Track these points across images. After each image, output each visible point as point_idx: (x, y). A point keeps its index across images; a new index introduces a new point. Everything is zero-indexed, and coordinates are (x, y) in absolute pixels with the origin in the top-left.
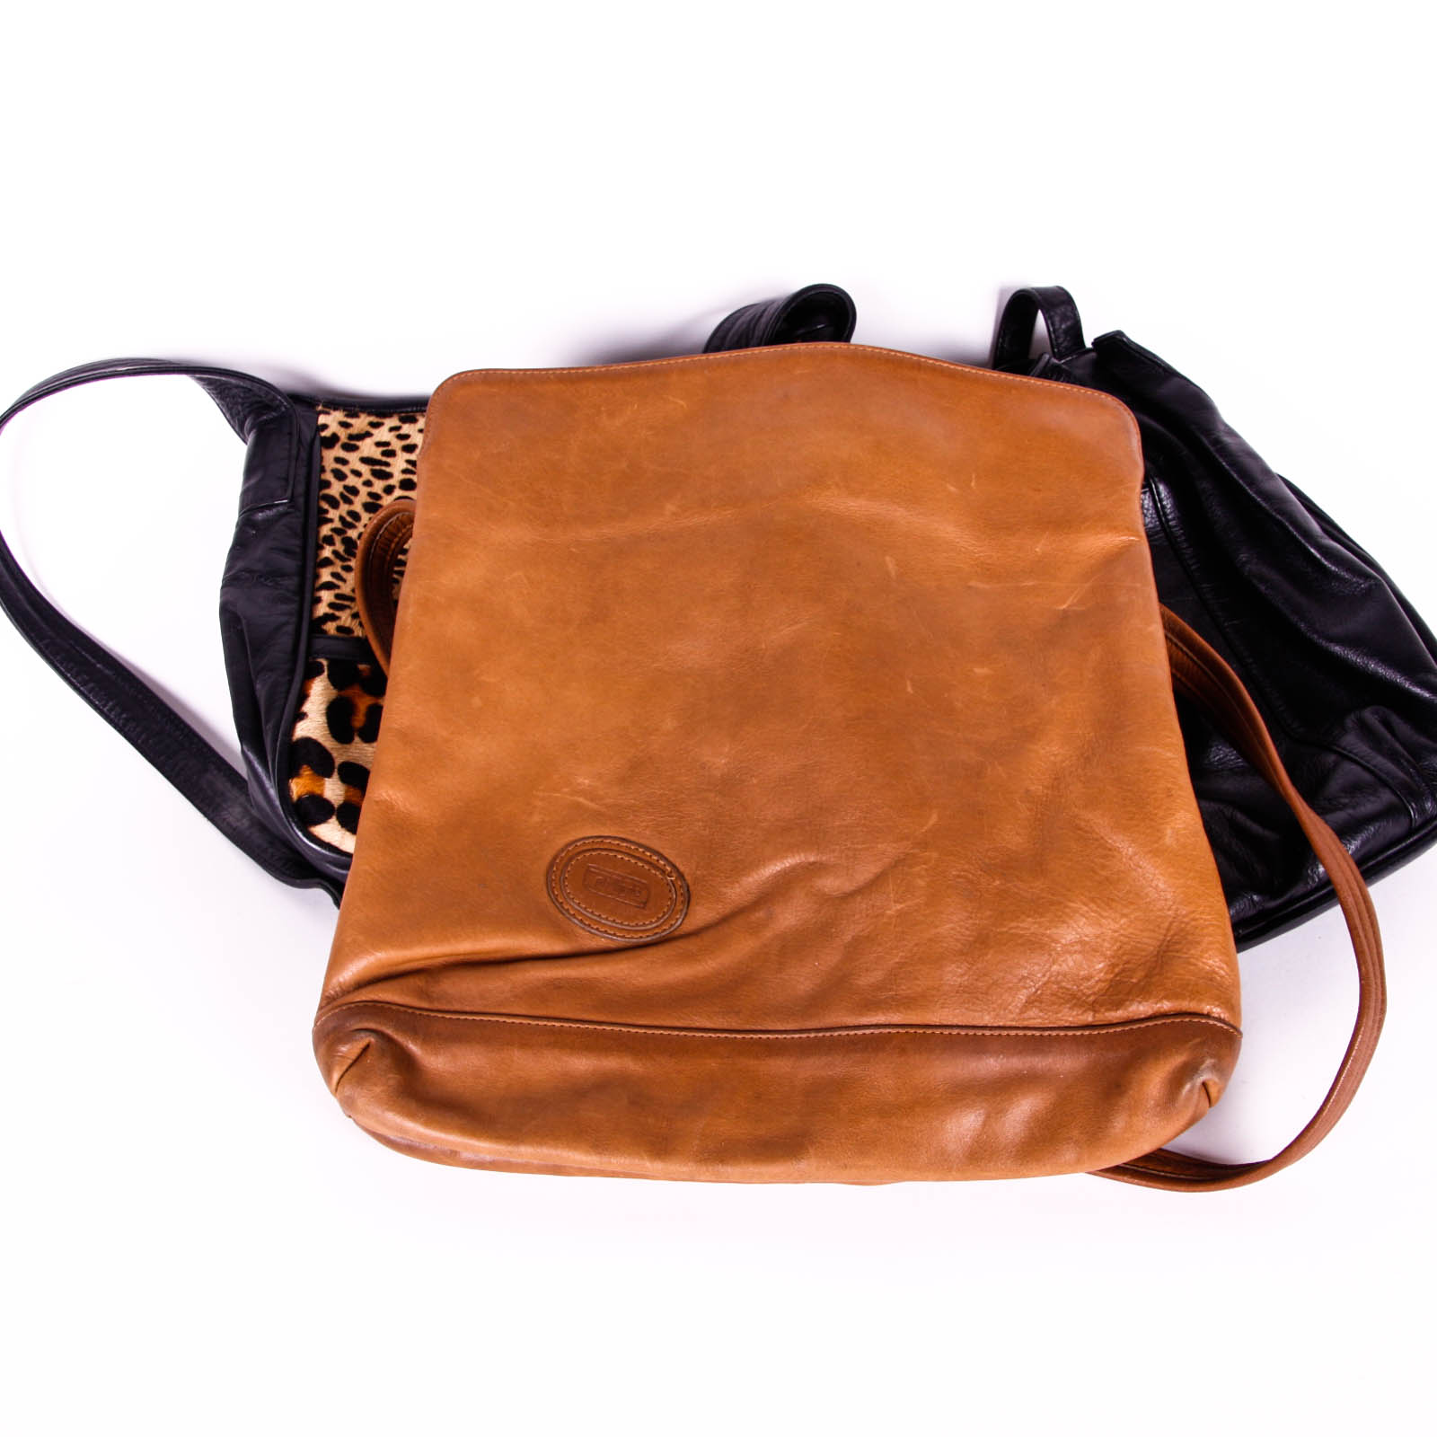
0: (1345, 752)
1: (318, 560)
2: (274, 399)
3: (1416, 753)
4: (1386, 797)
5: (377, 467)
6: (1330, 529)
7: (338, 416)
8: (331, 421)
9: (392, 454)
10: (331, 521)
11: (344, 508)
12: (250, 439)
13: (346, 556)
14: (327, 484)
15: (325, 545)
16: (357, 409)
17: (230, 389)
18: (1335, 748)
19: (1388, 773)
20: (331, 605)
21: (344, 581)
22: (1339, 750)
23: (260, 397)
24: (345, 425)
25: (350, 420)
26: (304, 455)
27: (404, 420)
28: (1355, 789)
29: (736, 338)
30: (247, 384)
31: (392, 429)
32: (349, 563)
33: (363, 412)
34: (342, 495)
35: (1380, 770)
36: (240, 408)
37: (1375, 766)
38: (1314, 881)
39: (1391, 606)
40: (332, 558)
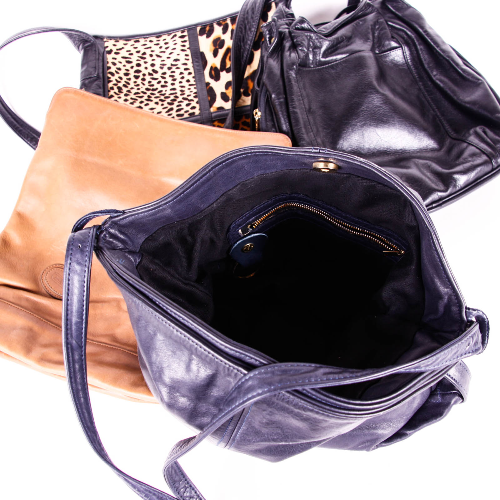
0: (470, 142)
2: (88, 38)
3: (495, 142)
4: (484, 158)
5: (127, 60)
6: (466, 63)
7: (112, 42)
8: (110, 44)
9: (131, 54)
10: (112, 81)
11: (117, 76)
12: (82, 52)
13: (119, 93)
14: (109, 68)
15: (111, 90)
16: (119, 39)
17: (73, 35)
18: (467, 141)
19: (485, 149)
22: (468, 142)
23: (84, 38)
24: (115, 45)
25: (116, 43)
26: (101, 58)
27: (136, 42)
28: (473, 155)
29: (251, 4)
30: (79, 34)
31: (131, 45)
32: (119, 96)
33: (121, 40)
34: (116, 71)
35: (482, 148)
36: (77, 42)
37: (480, 147)
38: (459, 187)
39: (487, 90)
40: (114, 94)
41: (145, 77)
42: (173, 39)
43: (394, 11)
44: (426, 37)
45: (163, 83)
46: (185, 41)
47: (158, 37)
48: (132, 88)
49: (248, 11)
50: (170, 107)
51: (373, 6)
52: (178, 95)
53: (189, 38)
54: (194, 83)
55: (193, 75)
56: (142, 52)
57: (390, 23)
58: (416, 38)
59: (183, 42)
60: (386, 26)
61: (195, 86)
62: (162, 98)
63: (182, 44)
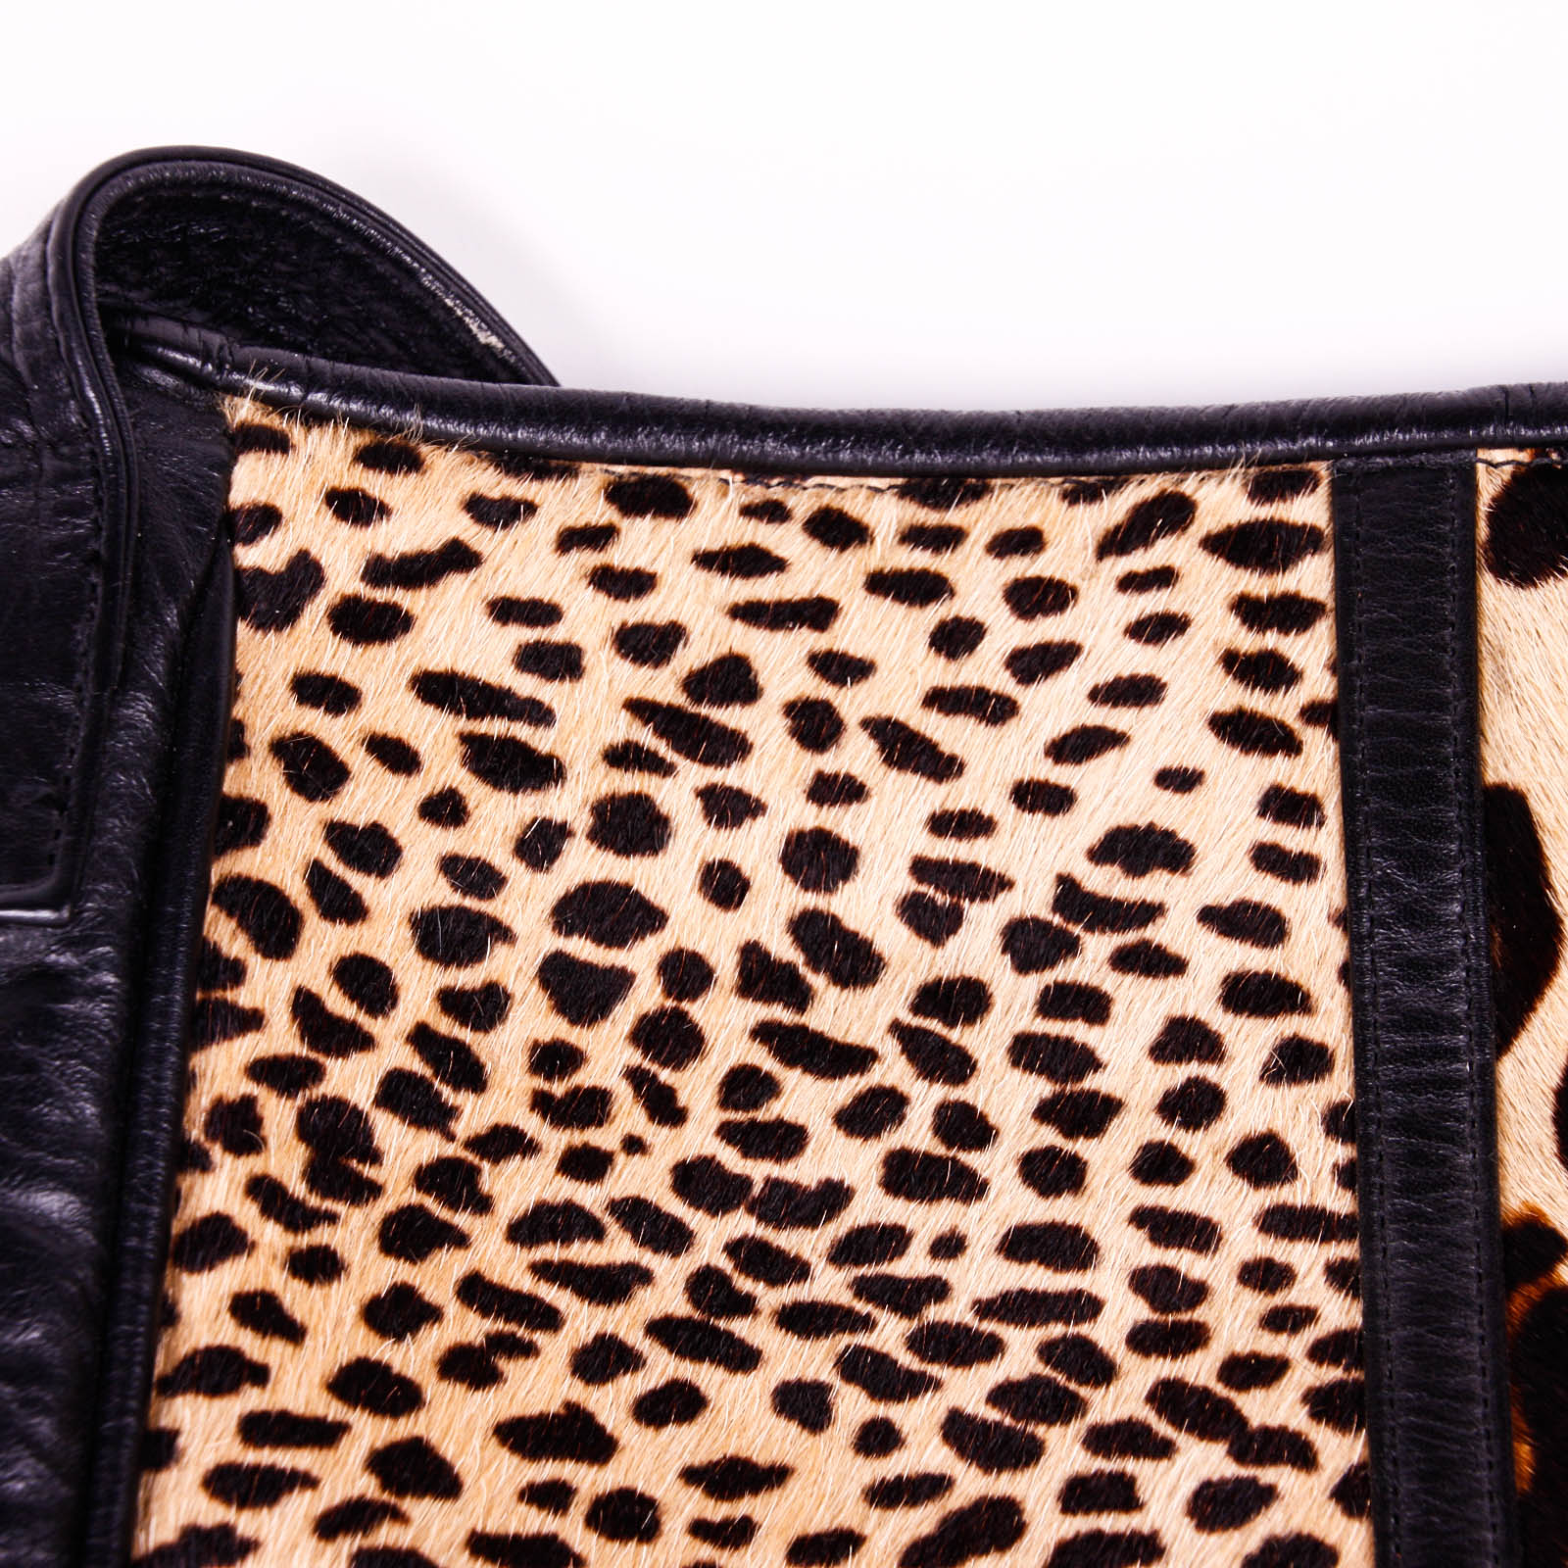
1: (177, 1227)
5: (495, 727)
8: (292, 486)
9: (563, 662)
10: (252, 1020)
13: (314, 1201)
15: (216, 1152)
20: (225, 1482)
21: (293, 1332)
24: (352, 507)
25: (375, 484)
27: (630, 498)
31: (571, 539)
32: (322, 1235)
34: (318, 878)
40: (246, 1214)
41: (698, 1011)
42: (1140, 561)
45: (916, 1133)
46: (1293, 613)
47: (924, 488)
48: (504, 1143)
50: (971, 1484)
52: (1108, 1333)
53: (1350, 579)
54: (1340, 1202)
55: (1339, 1085)
56: (691, 657)
59: (1249, 610)
61: (1347, 1250)
62: (890, 1334)
63: (1249, 642)
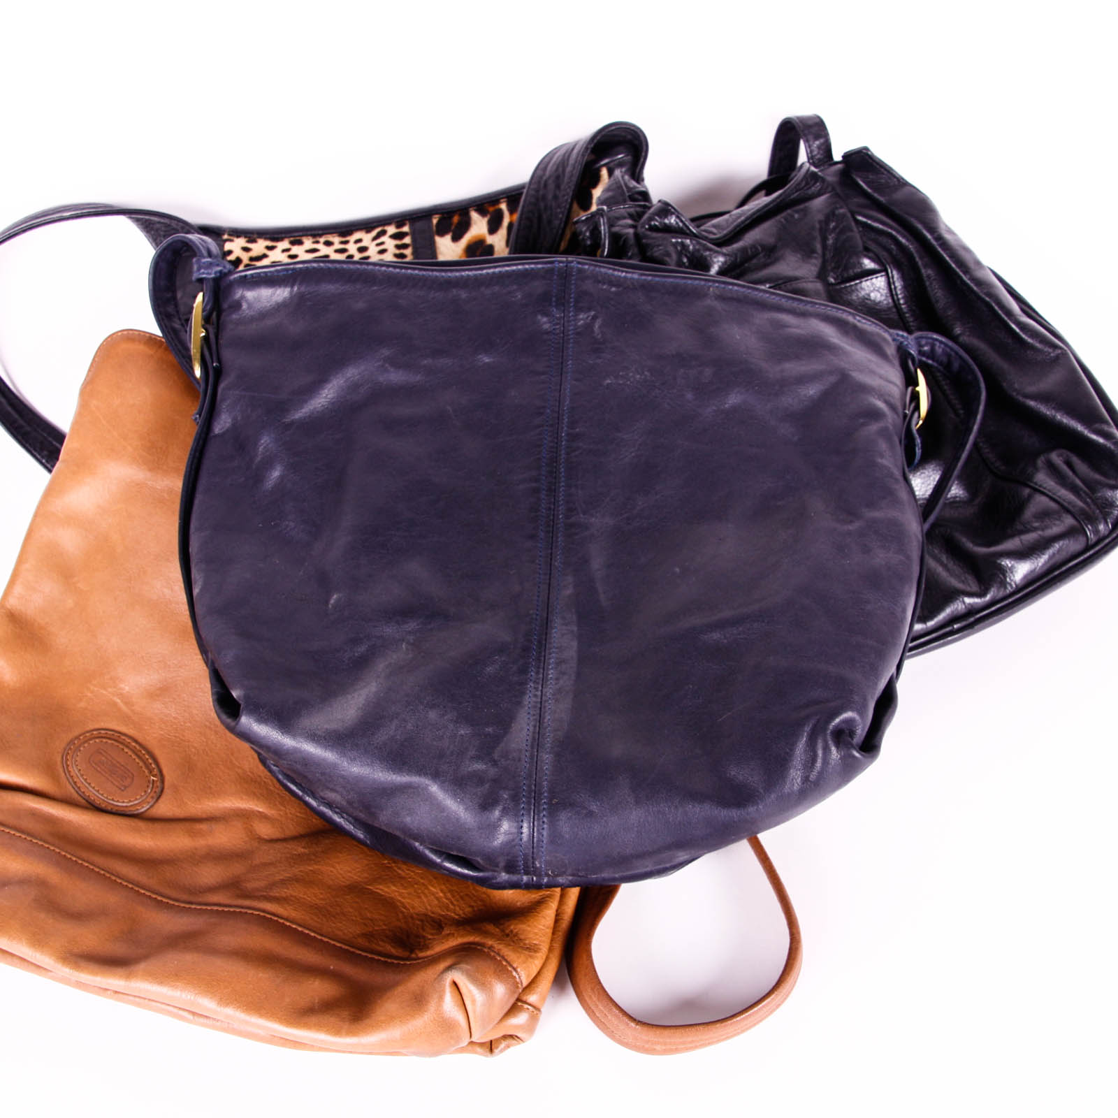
0: (1037, 487)
3: (1092, 487)
4: (1069, 521)
6: (1027, 309)
7: (241, 242)
8: (235, 247)
16: (255, 236)
17: (153, 224)
18: (1032, 484)
19: (1069, 503)
24: (246, 250)
25: (250, 245)
27: (293, 243)
28: (1044, 515)
29: (555, 167)
30: (166, 221)
31: (284, 251)
33: (260, 237)
35: (1064, 500)
37: (1059, 497)
38: (1012, 587)
39: (1074, 370)
42: (379, 241)
43: (869, 191)
44: (939, 249)
46: (405, 246)
47: (342, 235)
49: (546, 181)
51: (823, 180)
53: (414, 240)
57: (860, 218)
58: (917, 251)
59: (398, 247)
60: (853, 224)
63: (398, 252)
